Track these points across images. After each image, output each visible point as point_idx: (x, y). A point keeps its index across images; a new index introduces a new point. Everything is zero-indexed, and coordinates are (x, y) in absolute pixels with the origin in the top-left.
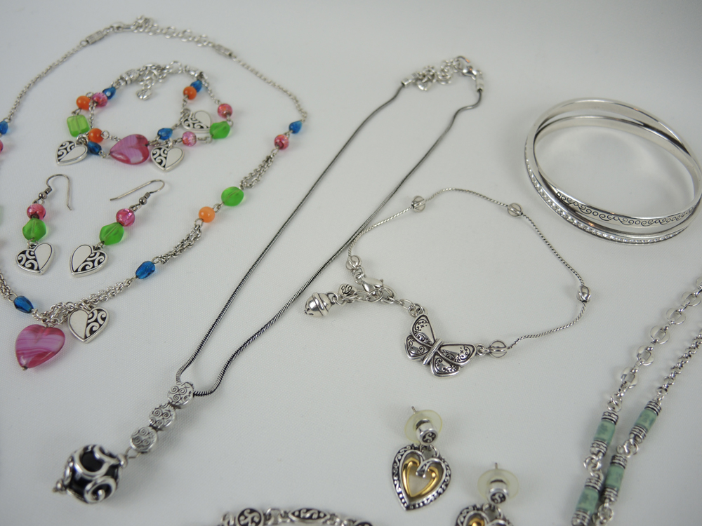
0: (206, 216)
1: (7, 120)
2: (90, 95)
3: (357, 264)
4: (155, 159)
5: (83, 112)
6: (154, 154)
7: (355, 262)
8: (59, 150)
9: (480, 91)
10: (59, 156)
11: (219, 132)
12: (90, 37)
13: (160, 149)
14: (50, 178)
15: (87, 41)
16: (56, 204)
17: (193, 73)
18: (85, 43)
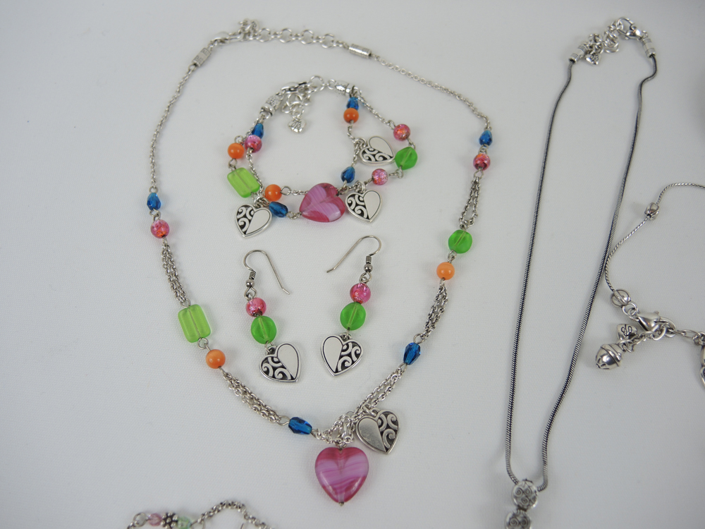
0: (445, 273)
1: (153, 191)
2: (240, 140)
3: (626, 299)
4: (354, 210)
5: (239, 163)
6: (350, 205)
7: (623, 297)
8: (238, 220)
9: (652, 56)
10: (242, 227)
11: (406, 160)
12: (197, 57)
13: (353, 196)
14: (245, 259)
15: (195, 65)
16: (267, 288)
17: (340, 88)
18: (193, 67)
